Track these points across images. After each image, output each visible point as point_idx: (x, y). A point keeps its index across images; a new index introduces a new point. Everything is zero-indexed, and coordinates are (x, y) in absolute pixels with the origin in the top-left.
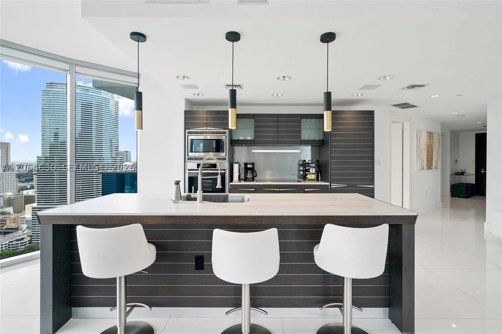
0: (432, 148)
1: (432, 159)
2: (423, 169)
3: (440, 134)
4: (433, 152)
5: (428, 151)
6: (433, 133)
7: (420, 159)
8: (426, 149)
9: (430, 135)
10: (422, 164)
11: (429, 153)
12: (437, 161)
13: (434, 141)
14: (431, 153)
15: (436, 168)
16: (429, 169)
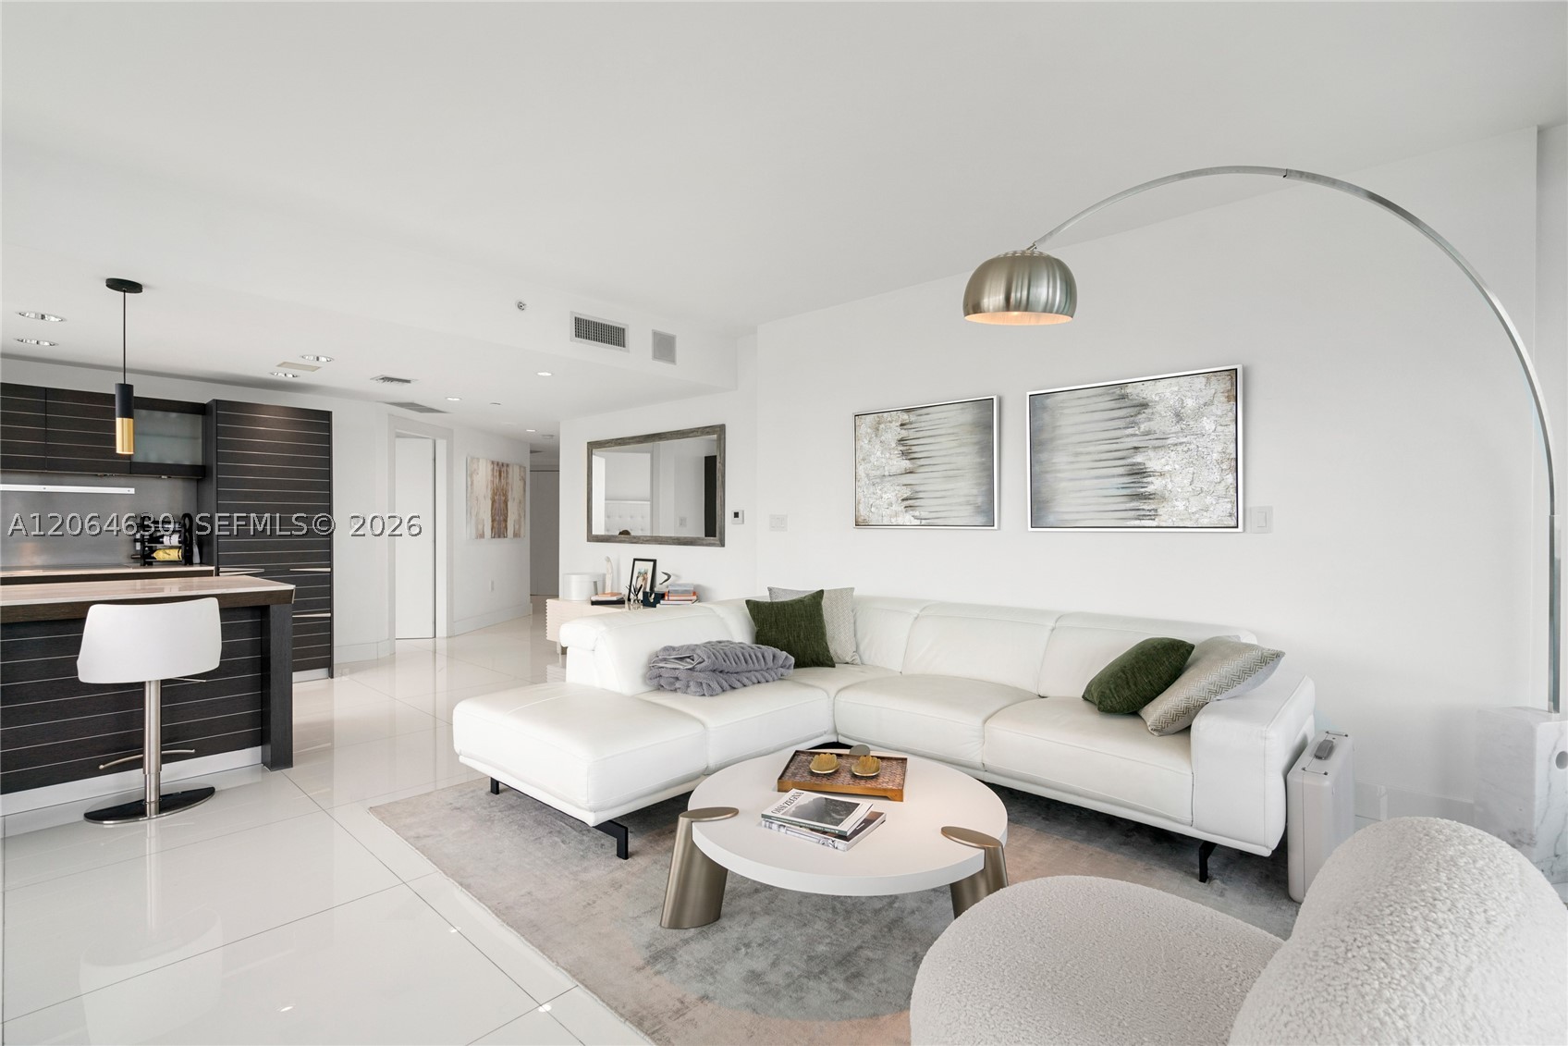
0: (505, 495)
1: (507, 517)
2: (482, 536)
3: (525, 468)
4: (509, 504)
5: (493, 502)
6: (508, 465)
7: (474, 517)
8: (490, 495)
9: (501, 469)
10: (480, 527)
11: (497, 505)
12: (518, 522)
13: (510, 480)
14: (502, 505)
15: (516, 535)
16: (499, 537)
